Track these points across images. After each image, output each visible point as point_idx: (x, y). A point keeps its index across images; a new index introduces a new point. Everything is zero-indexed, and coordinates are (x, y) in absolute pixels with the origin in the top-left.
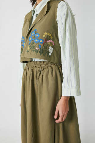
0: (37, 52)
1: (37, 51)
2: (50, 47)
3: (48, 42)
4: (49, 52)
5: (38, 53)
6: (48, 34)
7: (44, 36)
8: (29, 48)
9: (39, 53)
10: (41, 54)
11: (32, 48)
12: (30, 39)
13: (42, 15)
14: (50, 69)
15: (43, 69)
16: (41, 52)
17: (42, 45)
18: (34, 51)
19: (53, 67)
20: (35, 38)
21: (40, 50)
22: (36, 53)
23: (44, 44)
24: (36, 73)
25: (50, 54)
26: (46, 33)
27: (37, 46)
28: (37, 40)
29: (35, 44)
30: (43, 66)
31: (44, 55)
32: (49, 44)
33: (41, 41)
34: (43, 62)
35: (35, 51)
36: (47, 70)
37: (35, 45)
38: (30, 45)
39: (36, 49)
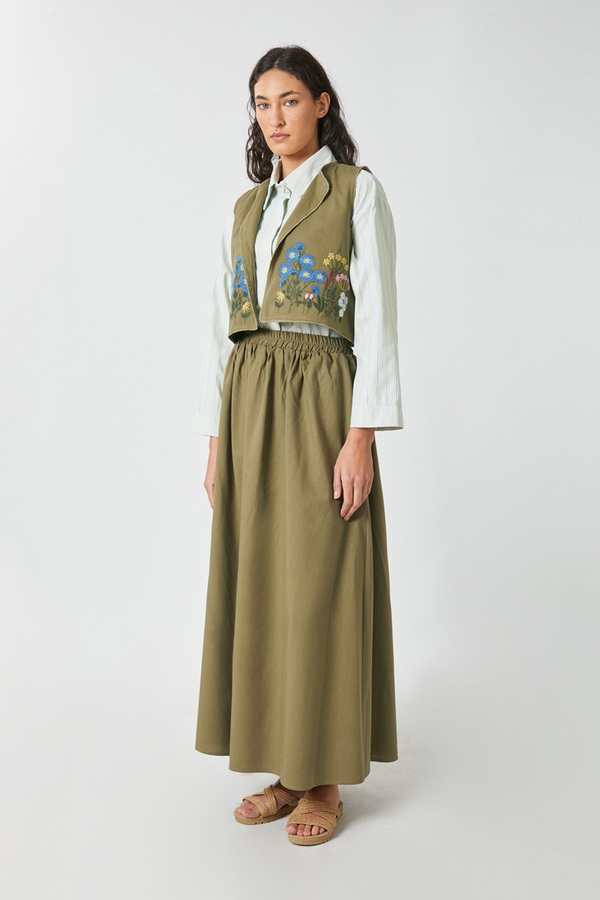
0: (309, 306)
1: (309, 303)
2: (343, 295)
3: (337, 278)
4: (339, 308)
5: (310, 310)
6: (339, 258)
7: (326, 262)
8: (281, 296)
9: (313, 307)
10: (320, 311)
11: (294, 296)
12: (285, 270)
13: (309, 207)
14: (325, 356)
15: (306, 357)
16: (320, 305)
17: (322, 287)
18: (300, 302)
19: (334, 355)
20: (301, 266)
21: (316, 301)
22: (307, 309)
23: (327, 284)
24: (284, 365)
25: (341, 313)
26: (331, 256)
27: (309, 288)
28: (306, 275)
29: (302, 285)
30: (305, 348)
31: (328, 314)
32: (340, 285)
33: (320, 277)
34: (306, 338)
35: (304, 303)
36: (318, 358)
37: (302, 287)
38: (285, 288)
39: (306, 297)
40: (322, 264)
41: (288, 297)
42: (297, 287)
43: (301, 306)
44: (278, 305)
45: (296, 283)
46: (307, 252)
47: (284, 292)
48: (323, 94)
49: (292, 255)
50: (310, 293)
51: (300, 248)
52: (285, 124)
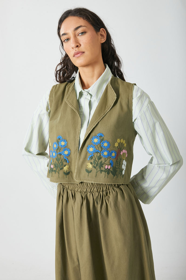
0: (108, 173)
1: (108, 171)
3: (121, 153)
4: (122, 170)
5: (109, 175)
6: (122, 141)
7: (116, 145)
8: (90, 166)
9: (111, 174)
10: (114, 176)
17: (114, 160)
18: (102, 171)
22: (107, 175)
25: (124, 173)
26: (119, 140)
27: (107, 162)
29: (103, 160)
32: (123, 157)
33: (114, 154)
35: (105, 171)
38: (92, 161)
39: (106, 167)
40: (114, 147)
41: (95, 167)
42: (100, 161)
43: (103, 173)
44: (89, 171)
45: (100, 158)
46: (105, 139)
47: (91, 163)
48: (101, 29)
49: (96, 140)
50: (108, 165)
51: (101, 136)
52: (80, 45)
